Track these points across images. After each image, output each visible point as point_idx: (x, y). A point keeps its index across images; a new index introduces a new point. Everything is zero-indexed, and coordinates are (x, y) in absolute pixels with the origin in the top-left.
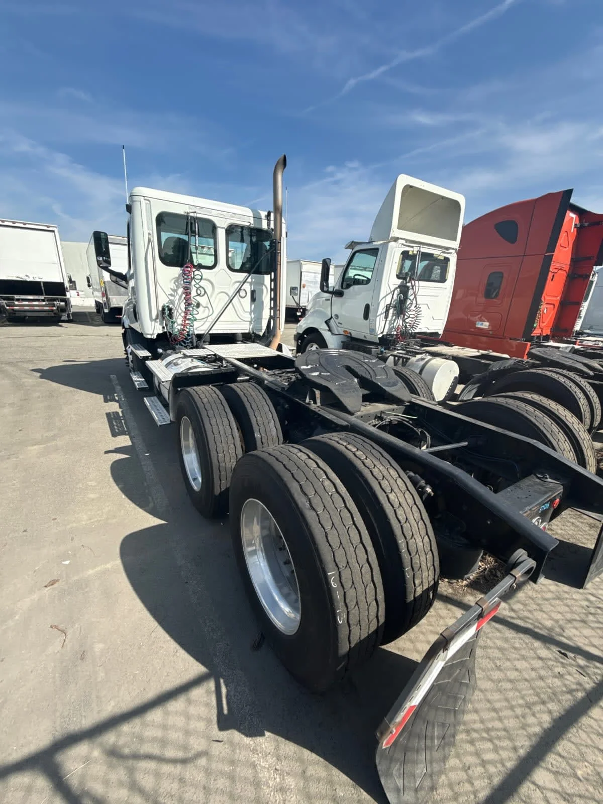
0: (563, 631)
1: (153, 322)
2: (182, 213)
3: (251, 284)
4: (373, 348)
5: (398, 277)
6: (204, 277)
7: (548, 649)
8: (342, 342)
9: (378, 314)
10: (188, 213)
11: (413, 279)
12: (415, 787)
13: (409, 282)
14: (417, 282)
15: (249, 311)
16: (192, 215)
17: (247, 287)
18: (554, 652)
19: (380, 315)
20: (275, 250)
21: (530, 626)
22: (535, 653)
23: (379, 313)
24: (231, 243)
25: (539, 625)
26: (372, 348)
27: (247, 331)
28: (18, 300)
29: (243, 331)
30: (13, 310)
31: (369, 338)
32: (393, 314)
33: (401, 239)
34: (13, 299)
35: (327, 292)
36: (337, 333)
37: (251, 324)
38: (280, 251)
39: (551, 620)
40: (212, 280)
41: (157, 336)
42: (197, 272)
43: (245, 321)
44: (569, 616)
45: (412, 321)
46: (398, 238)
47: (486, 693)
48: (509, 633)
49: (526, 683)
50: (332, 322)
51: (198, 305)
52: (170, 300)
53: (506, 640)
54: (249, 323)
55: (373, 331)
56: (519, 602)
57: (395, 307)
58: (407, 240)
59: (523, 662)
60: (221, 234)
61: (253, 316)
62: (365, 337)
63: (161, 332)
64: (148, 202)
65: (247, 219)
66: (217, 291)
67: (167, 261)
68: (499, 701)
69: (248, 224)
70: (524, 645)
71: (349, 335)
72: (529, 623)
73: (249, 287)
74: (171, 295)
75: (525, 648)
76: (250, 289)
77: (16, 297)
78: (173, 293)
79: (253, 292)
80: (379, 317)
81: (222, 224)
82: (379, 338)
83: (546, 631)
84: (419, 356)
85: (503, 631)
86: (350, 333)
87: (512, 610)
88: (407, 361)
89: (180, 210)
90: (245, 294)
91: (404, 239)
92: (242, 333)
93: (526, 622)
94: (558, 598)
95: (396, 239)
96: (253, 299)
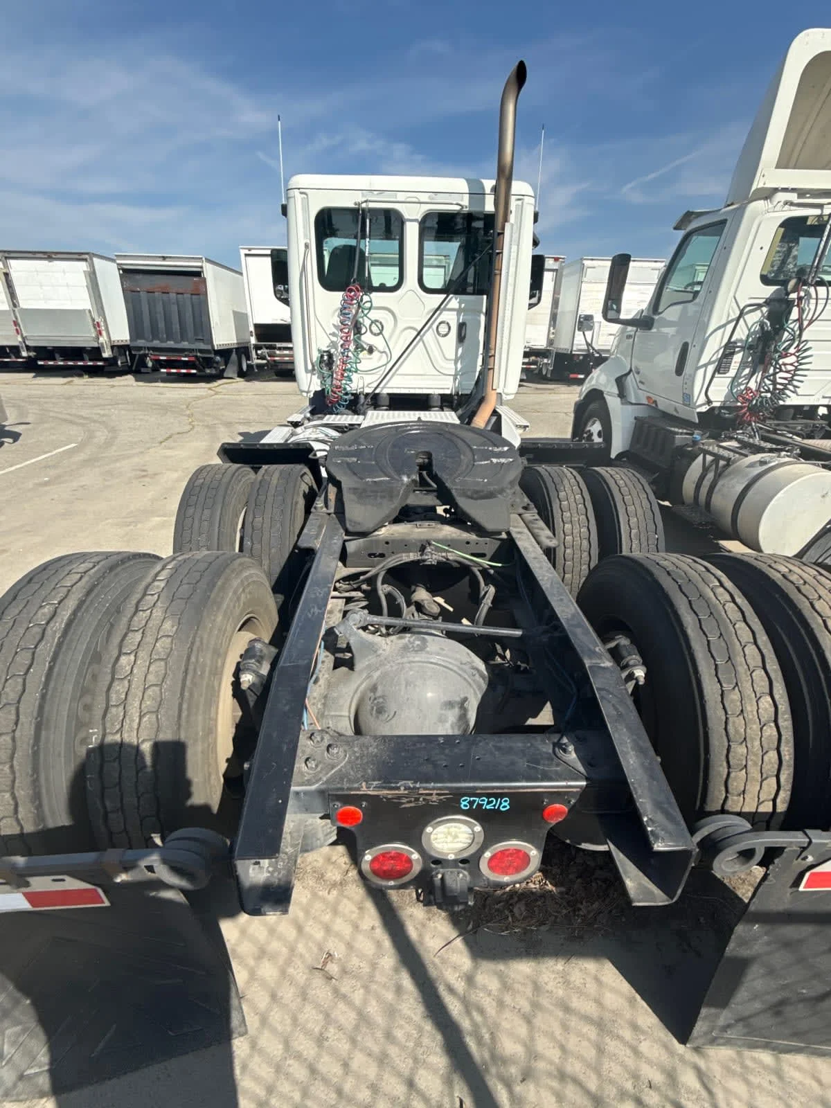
0: (522, 1081)
1: (309, 375)
2: (351, 205)
3: (459, 311)
4: (682, 434)
5: (765, 280)
6: (374, 305)
7: (449, 1082)
8: (636, 418)
9: (701, 363)
10: (359, 204)
11: (805, 283)
12: (24, 1071)
13: (793, 292)
14: (812, 290)
15: (454, 357)
16: (364, 205)
17: (452, 318)
18: (451, 1095)
19: (706, 365)
20: (492, 248)
21: (465, 1024)
22: (413, 1071)
23: (704, 360)
24: (426, 244)
25: (487, 1036)
26: (677, 433)
27: (448, 392)
28: (280, 349)
29: (442, 392)
30: (274, 361)
31: (684, 413)
32: (743, 364)
33: (785, 190)
34: (274, 348)
35: (616, 321)
36: (634, 401)
37: (455, 379)
38: (503, 249)
39: (525, 1045)
40: (392, 308)
41: (314, 394)
42: (366, 298)
43: (444, 374)
44: (574, 1067)
45: (785, 379)
46: (776, 190)
47: (256, 1054)
48: (412, 1006)
49: (334, 1096)
50: (630, 381)
51: (371, 350)
52: (332, 342)
53: (391, 1012)
54: (452, 378)
55: (688, 398)
56: (501, 977)
57: (748, 347)
58: (802, 193)
59: (375, 1064)
60: (412, 232)
61: (459, 366)
62: (676, 410)
63: (319, 389)
64: (305, 196)
65: (455, 199)
66: (401, 326)
67: (328, 282)
68: (257, 1079)
69: (458, 208)
70: (411, 1044)
71: (654, 405)
72: (472, 1019)
73: (455, 317)
74: (334, 334)
75: (403, 1048)
76: (456, 321)
77: (278, 345)
78: (336, 332)
79: (461, 326)
80: (703, 370)
81: (413, 214)
82: (700, 414)
83: (487, 1055)
84: (758, 457)
85: (405, 997)
86: (655, 402)
87: (470, 979)
88: (728, 465)
89: (347, 202)
90: (447, 330)
91: (793, 190)
92: (441, 395)
93: (468, 1012)
94: (600, 1024)
95: (768, 194)
96: (461, 338)
